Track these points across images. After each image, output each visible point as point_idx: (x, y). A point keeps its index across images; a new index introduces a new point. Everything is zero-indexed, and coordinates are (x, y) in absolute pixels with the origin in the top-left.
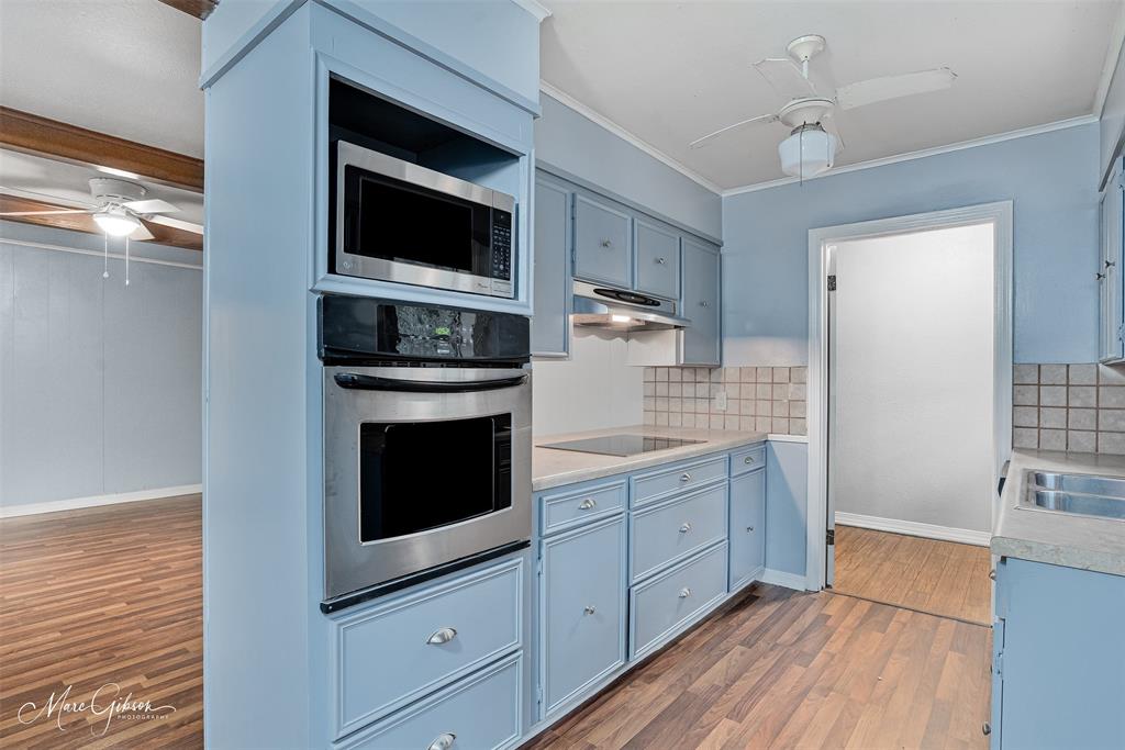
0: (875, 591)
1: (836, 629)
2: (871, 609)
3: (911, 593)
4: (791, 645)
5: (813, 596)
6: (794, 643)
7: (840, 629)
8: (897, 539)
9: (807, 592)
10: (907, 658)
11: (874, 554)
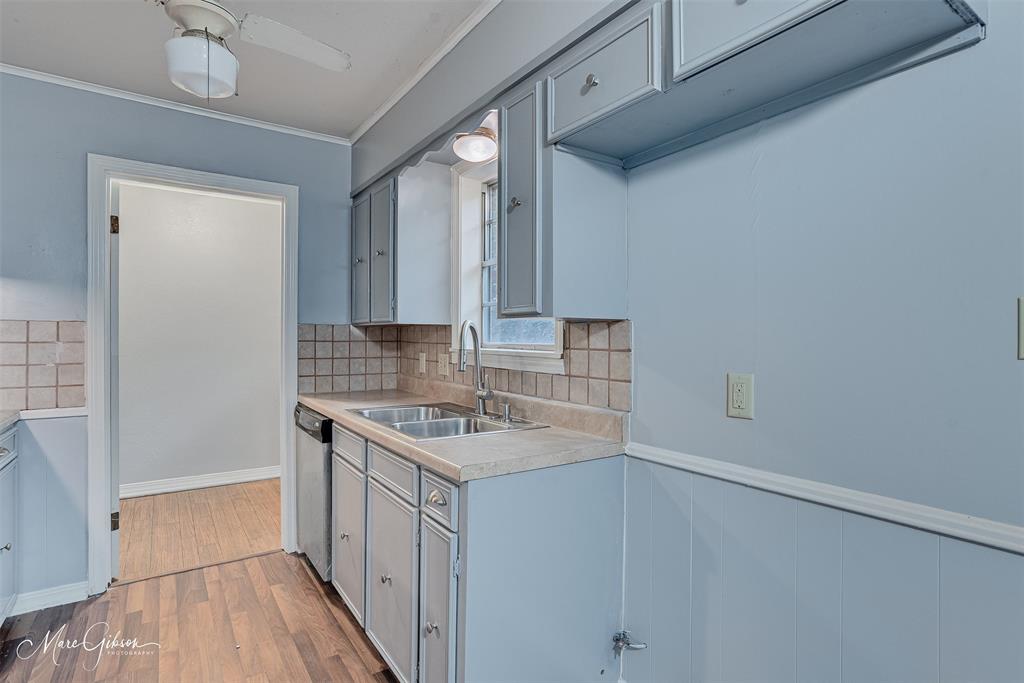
0: (167, 562)
1: (157, 622)
2: (178, 582)
3: (201, 549)
4: (119, 671)
5: (103, 599)
6: (120, 668)
7: (163, 620)
8: (150, 500)
9: (92, 599)
10: (245, 613)
11: (137, 525)
